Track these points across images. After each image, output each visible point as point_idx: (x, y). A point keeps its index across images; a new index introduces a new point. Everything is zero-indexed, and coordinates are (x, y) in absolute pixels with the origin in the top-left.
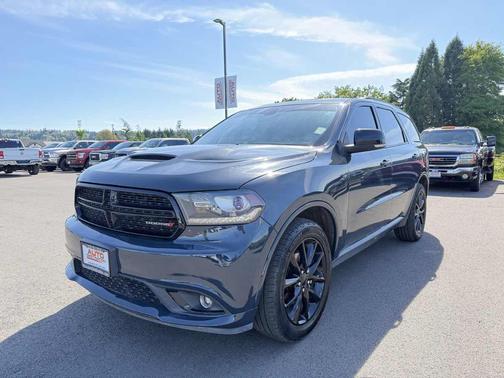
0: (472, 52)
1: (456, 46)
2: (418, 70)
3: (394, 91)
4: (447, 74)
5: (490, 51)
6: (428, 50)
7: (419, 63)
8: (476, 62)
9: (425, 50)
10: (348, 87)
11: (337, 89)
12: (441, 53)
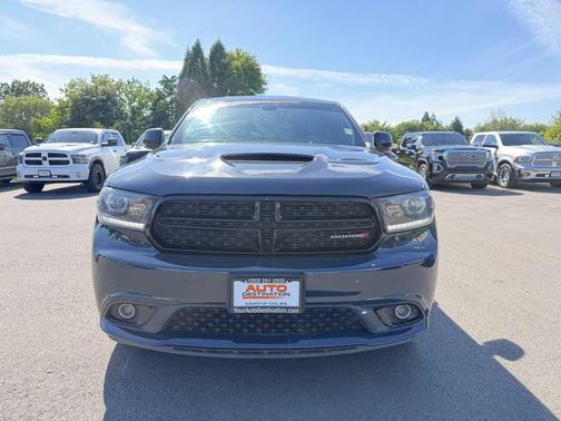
0: (233, 59)
1: (218, 49)
2: (185, 69)
3: (161, 87)
4: (213, 76)
5: (248, 59)
6: (194, 49)
7: (186, 60)
8: (237, 68)
9: (191, 49)
10: (106, 76)
11: (94, 78)
12: (207, 54)
